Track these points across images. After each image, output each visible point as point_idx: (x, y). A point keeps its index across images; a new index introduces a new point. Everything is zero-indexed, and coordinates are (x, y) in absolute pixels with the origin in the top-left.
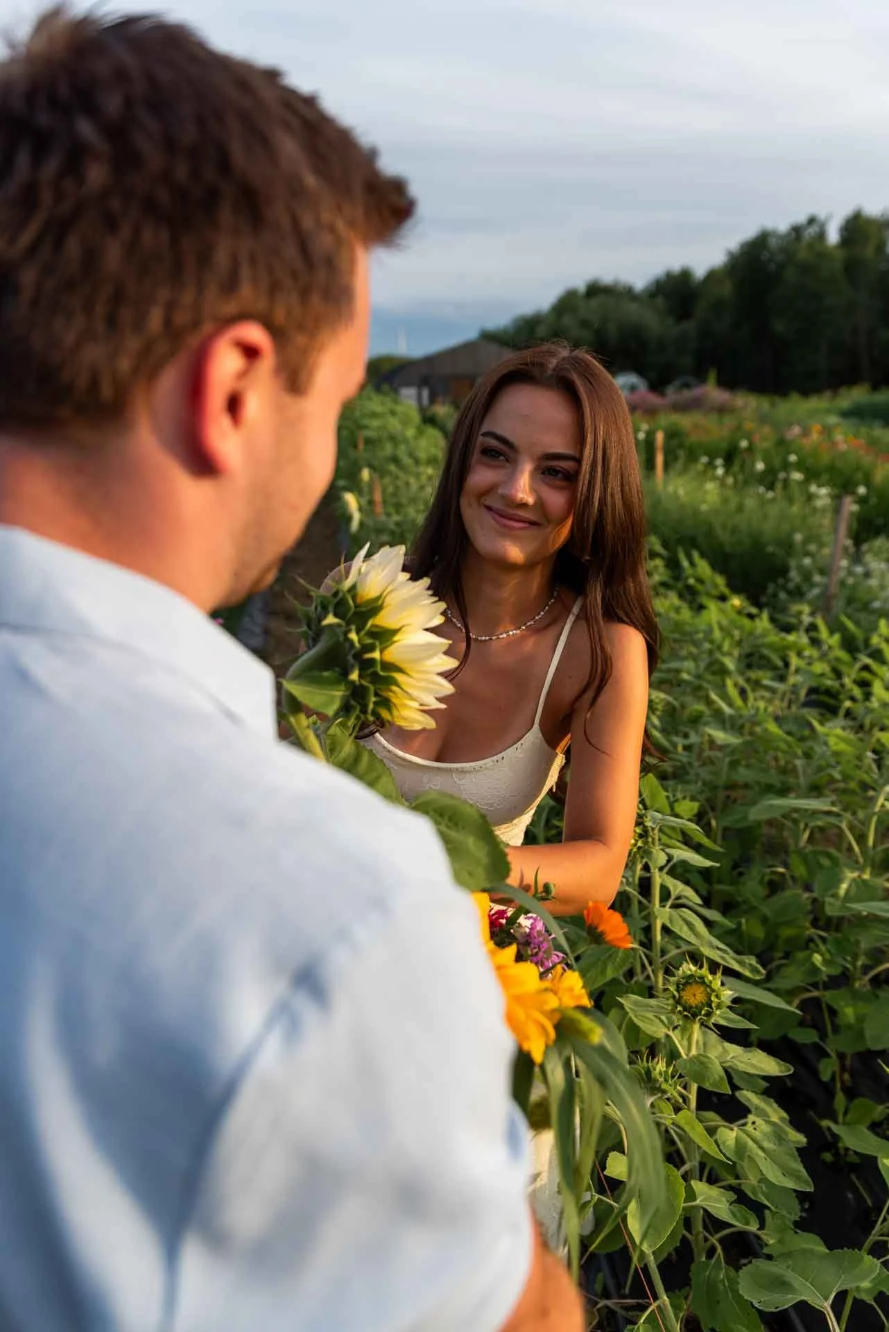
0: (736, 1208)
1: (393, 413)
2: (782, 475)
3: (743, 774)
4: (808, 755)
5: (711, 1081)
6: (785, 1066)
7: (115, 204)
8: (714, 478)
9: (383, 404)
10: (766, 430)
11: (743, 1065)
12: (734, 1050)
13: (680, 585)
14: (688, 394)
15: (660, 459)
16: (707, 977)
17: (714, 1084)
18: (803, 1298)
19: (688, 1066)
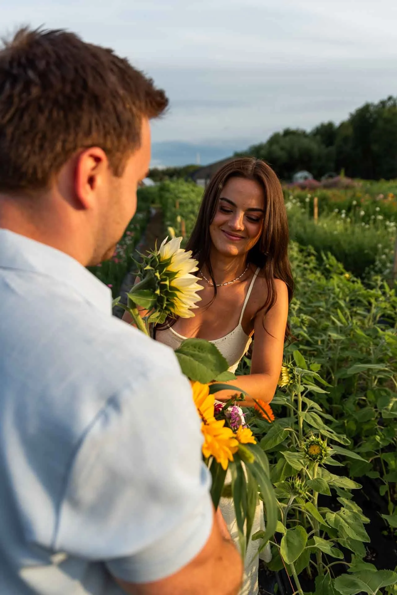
0: (334, 549)
1: (193, 191)
2: (373, 217)
3: (347, 354)
4: (376, 345)
5: (322, 490)
6: (359, 485)
7: (42, 102)
8: (341, 219)
9: (188, 187)
10: (367, 196)
11: (338, 484)
12: (335, 477)
13: (322, 268)
14: (331, 181)
15: (316, 210)
16: (320, 442)
17: (324, 491)
18: (363, 590)
19: (312, 483)
